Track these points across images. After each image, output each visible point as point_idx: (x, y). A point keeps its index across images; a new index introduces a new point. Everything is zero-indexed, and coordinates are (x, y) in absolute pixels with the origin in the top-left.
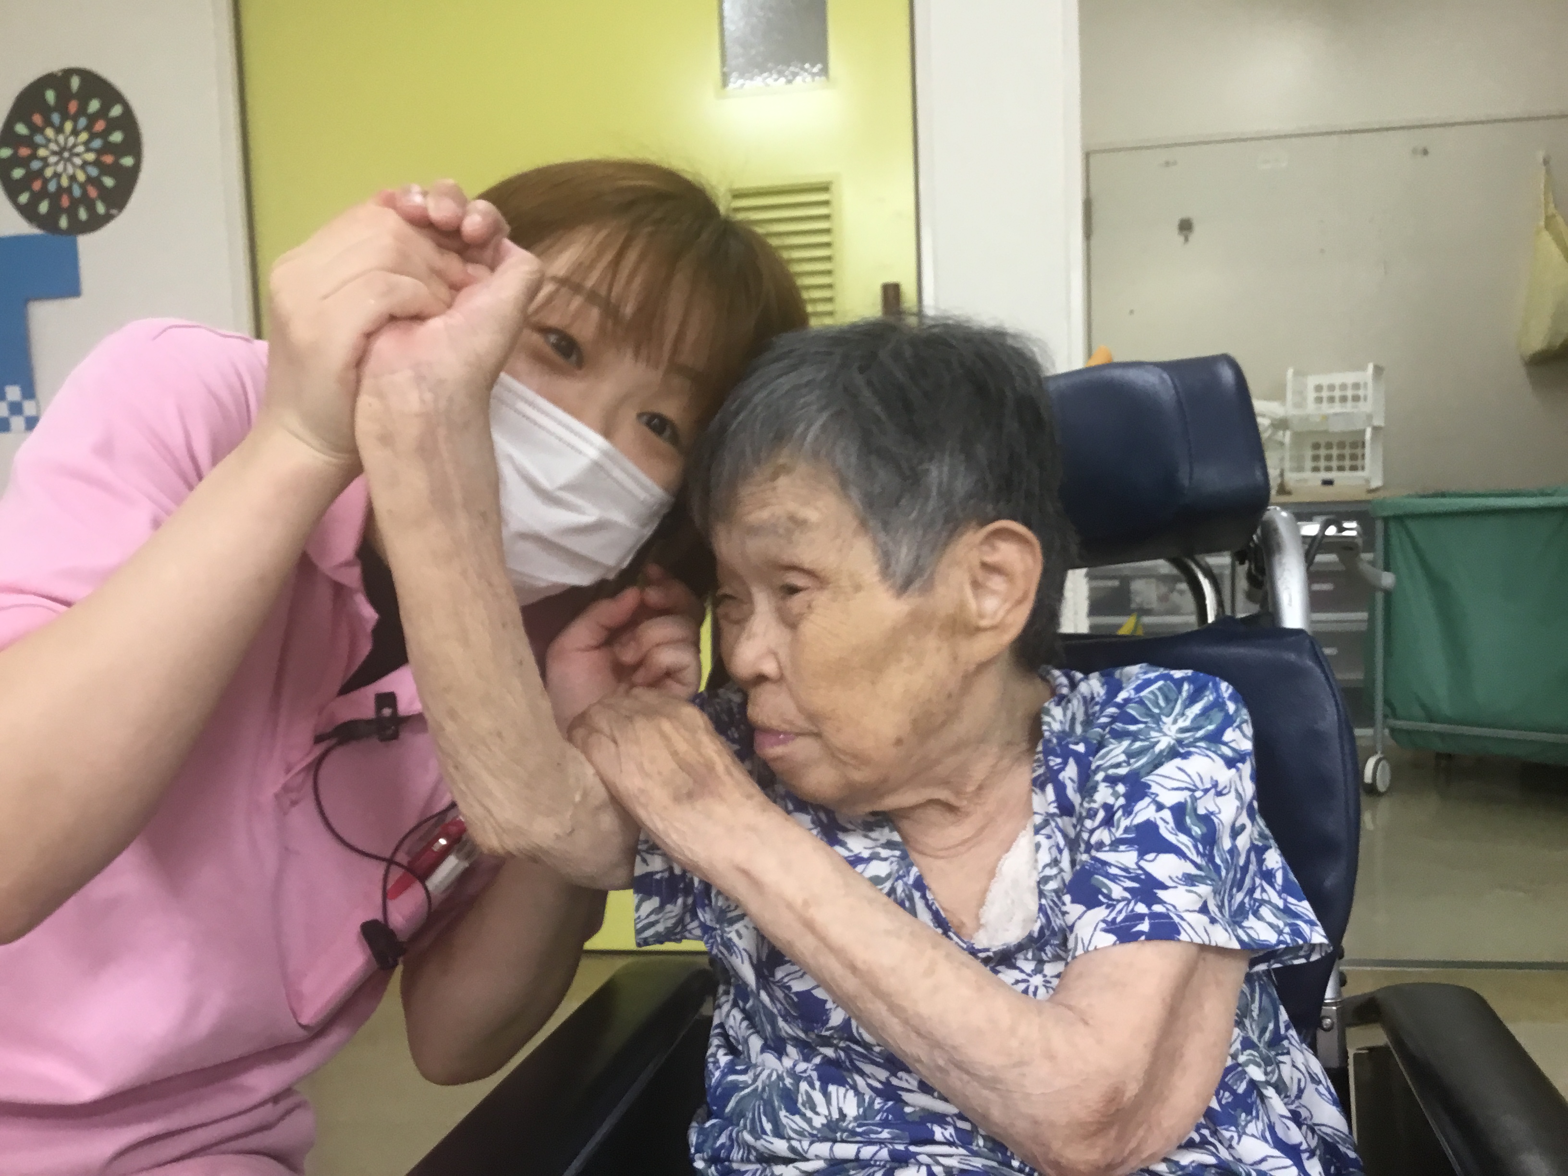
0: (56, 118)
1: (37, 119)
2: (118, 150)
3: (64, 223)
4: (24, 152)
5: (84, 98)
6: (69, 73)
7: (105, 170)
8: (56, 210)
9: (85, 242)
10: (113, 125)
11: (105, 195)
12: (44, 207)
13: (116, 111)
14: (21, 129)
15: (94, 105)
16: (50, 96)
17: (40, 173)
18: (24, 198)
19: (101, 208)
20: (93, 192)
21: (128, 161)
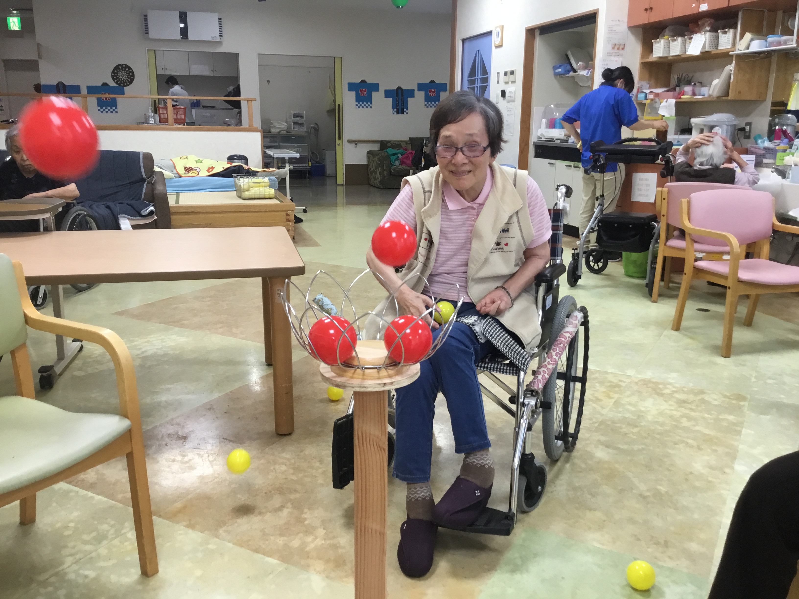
0: (121, 70)
1: (118, 70)
2: (131, 76)
3: (122, 85)
4: (116, 74)
5: (125, 68)
6: (123, 64)
7: (129, 78)
8: (121, 83)
9: (125, 88)
10: (130, 72)
11: (129, 81)
12: (119, 82)
13: (131, 70)
14: (115, 71)
15: (127, 69)
16: (120, 67)
17: (118, 78)
18: (116, 81)
19: (128, 83)
20: (127, 81)
21: (133, 78)
